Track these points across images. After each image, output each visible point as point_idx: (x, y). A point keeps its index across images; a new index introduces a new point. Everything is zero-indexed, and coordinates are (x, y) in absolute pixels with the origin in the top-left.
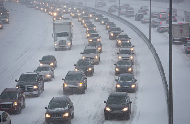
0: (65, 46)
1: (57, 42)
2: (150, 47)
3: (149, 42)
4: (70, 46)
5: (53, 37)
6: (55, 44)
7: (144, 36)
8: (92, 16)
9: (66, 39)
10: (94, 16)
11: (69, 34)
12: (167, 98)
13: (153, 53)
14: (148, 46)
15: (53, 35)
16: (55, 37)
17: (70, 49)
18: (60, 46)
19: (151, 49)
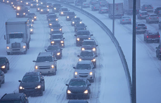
0: (19, 50)
1: (10, 45)
2: (113, 40)
3: (112, 35)
4: (25, 50)
5: (5, 39)
6: (7, 47)
7: (108, 29)
8: (64, 13)
9: (21, 41)
10: (66, 13)
11: (25, 35)
12: (131, 92)
13: (116, 47)
14: (111, 39)
15: (5, 36)
16: (7, 38)
17: (25, 53)
18: (13, 50)
19: (114, 42)
